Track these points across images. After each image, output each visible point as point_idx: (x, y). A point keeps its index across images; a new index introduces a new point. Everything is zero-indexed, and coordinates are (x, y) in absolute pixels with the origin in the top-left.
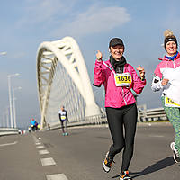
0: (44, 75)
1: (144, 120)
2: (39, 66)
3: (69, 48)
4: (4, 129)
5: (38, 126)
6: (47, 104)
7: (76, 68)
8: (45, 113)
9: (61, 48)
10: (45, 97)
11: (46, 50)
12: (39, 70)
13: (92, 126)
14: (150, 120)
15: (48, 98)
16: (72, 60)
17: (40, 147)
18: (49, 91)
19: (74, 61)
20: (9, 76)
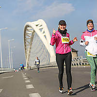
0: (28, 40)
1: (82, 64)
2: (25, 35)
3: (41, 26)
4: (6, 69)
5: (25, 67)
6: (29, 55)
7: (45, 36)
8: (28, 60)
9: (37, 25)
10: (28, 52)
11: (29, 27)
12: (25, 37)
13: (53, 67)
14: (85, 64)
15: (30, 52)
16: (43, 32)
17: (26, 79)
18: (30, 48)
19: (44, 32)
20: (9, 41)
